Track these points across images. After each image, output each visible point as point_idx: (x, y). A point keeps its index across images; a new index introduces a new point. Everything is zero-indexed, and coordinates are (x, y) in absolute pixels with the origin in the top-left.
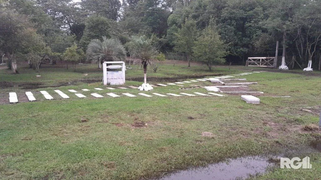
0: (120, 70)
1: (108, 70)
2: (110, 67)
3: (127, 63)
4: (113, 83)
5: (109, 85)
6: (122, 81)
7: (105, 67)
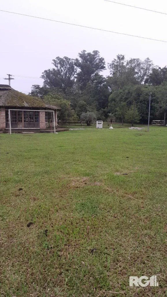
0: (101, 123)
1: (98, 123)
2: (99, 122)
3: (103, 121)
4: (99, 127)
5: (98, 128)
6: (102, 127)
7: (97, 122)
